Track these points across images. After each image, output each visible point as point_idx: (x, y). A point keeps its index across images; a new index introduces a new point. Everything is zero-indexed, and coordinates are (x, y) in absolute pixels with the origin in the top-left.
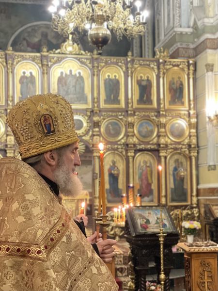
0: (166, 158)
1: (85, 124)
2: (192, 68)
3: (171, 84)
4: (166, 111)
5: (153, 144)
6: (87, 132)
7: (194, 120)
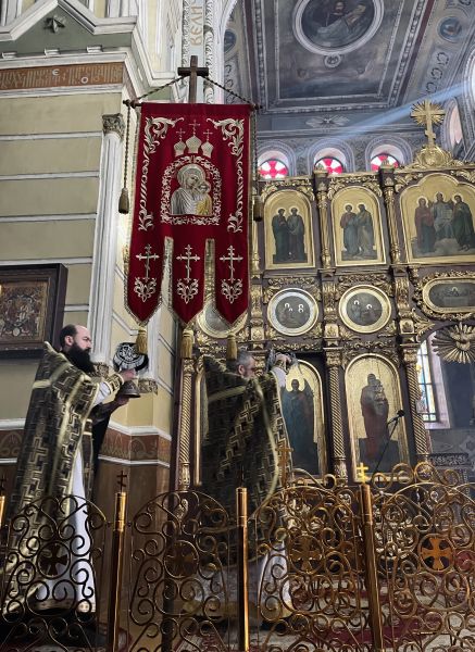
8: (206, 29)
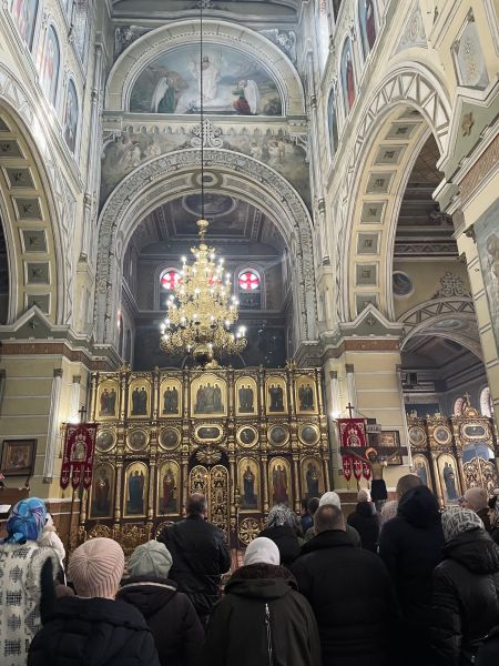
0: (299, 462)
1: (221, 432)
2: (319, 375)
3: (301, 390)
4: (297, 416)
5: (286, 449)
6: (223, 439)
7: (324, 425)
8: (108, 284)
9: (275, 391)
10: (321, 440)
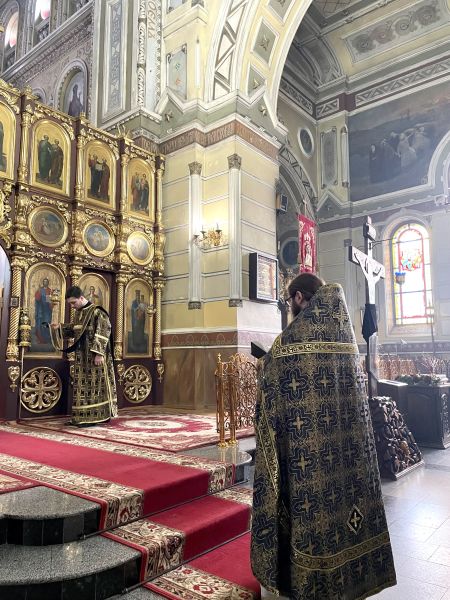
0: (125, 286)
3: (135, 181)
5: (108, 263)
6: (3, 221)
7: (163, 239)
9: (99, 168)
10: (156, 260)
